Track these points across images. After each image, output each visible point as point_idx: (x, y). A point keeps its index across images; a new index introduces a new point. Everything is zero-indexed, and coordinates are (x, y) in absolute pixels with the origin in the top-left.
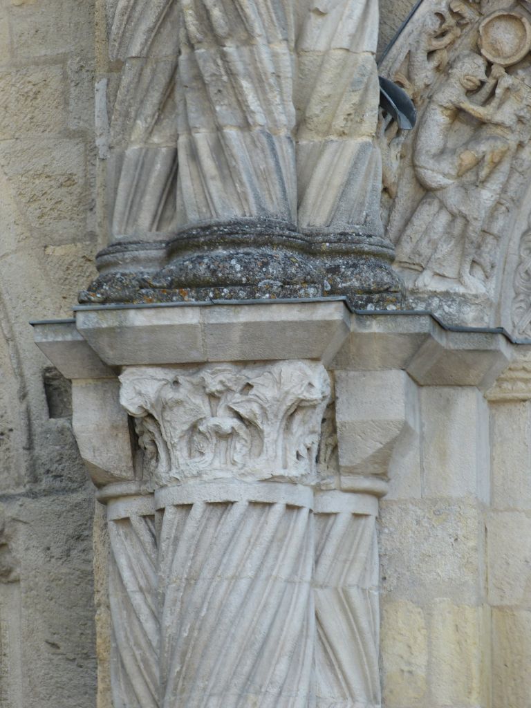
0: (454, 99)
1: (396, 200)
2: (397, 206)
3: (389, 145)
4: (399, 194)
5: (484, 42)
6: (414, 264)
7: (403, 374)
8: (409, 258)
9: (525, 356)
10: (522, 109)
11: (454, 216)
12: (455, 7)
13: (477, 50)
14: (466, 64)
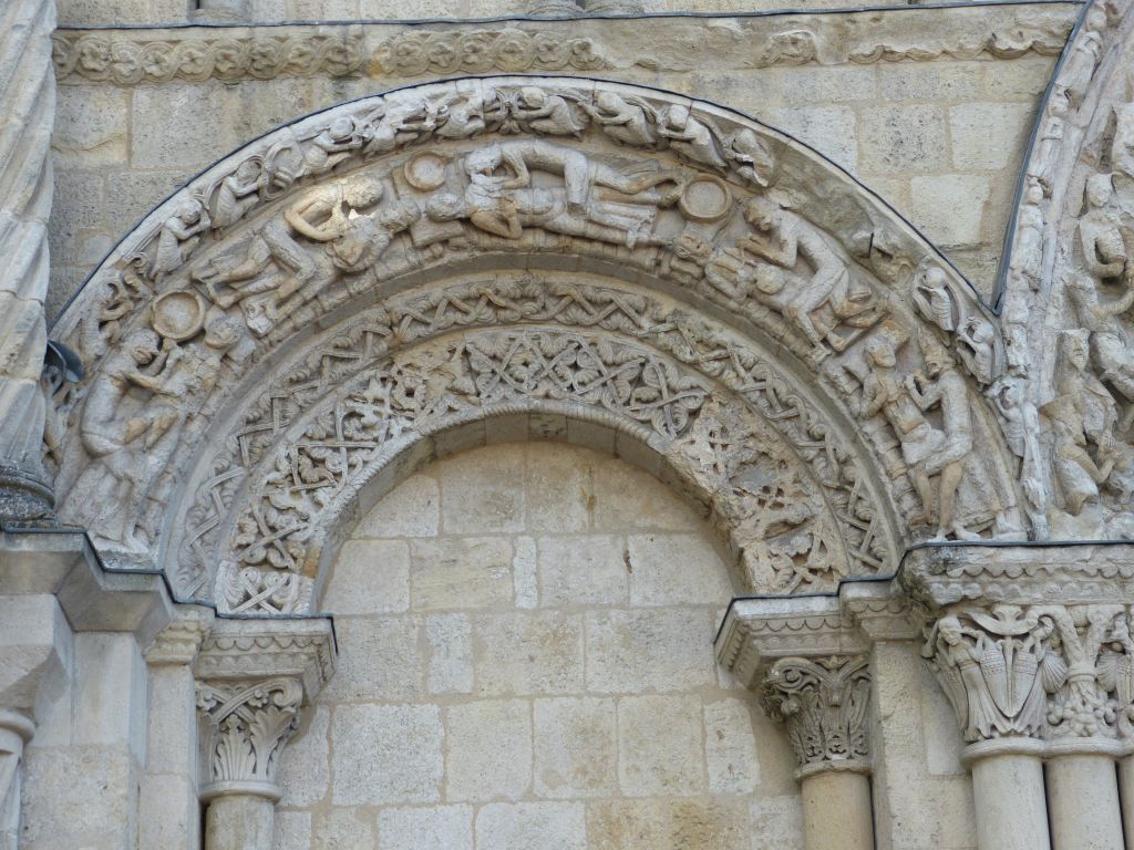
0: (124, 369)
1: (61, 466)
2: (62, 471)
3: (57, 409)
4: (65, 460)
5: (157, 318)
7: (52, 599)
9: (186, 615)
10: (192, 379)
11: (119, 480)
12: (129, 279)
13: (150, 326)
14: (138, 338)
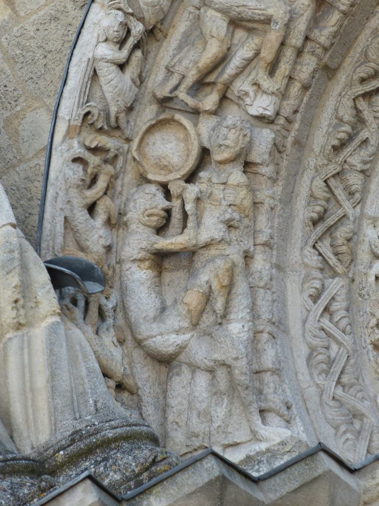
0: (144, 244)
1: (140, 393)
2: (143, 398)
4: (140, 384)
6: (196, 450)
8: (187, 446)
12: (91, 142)
14: (138, 201)
